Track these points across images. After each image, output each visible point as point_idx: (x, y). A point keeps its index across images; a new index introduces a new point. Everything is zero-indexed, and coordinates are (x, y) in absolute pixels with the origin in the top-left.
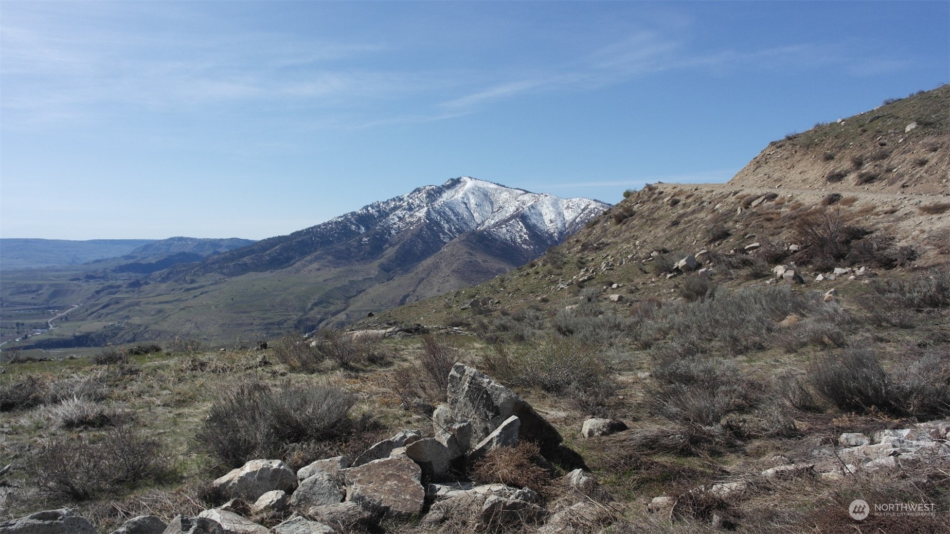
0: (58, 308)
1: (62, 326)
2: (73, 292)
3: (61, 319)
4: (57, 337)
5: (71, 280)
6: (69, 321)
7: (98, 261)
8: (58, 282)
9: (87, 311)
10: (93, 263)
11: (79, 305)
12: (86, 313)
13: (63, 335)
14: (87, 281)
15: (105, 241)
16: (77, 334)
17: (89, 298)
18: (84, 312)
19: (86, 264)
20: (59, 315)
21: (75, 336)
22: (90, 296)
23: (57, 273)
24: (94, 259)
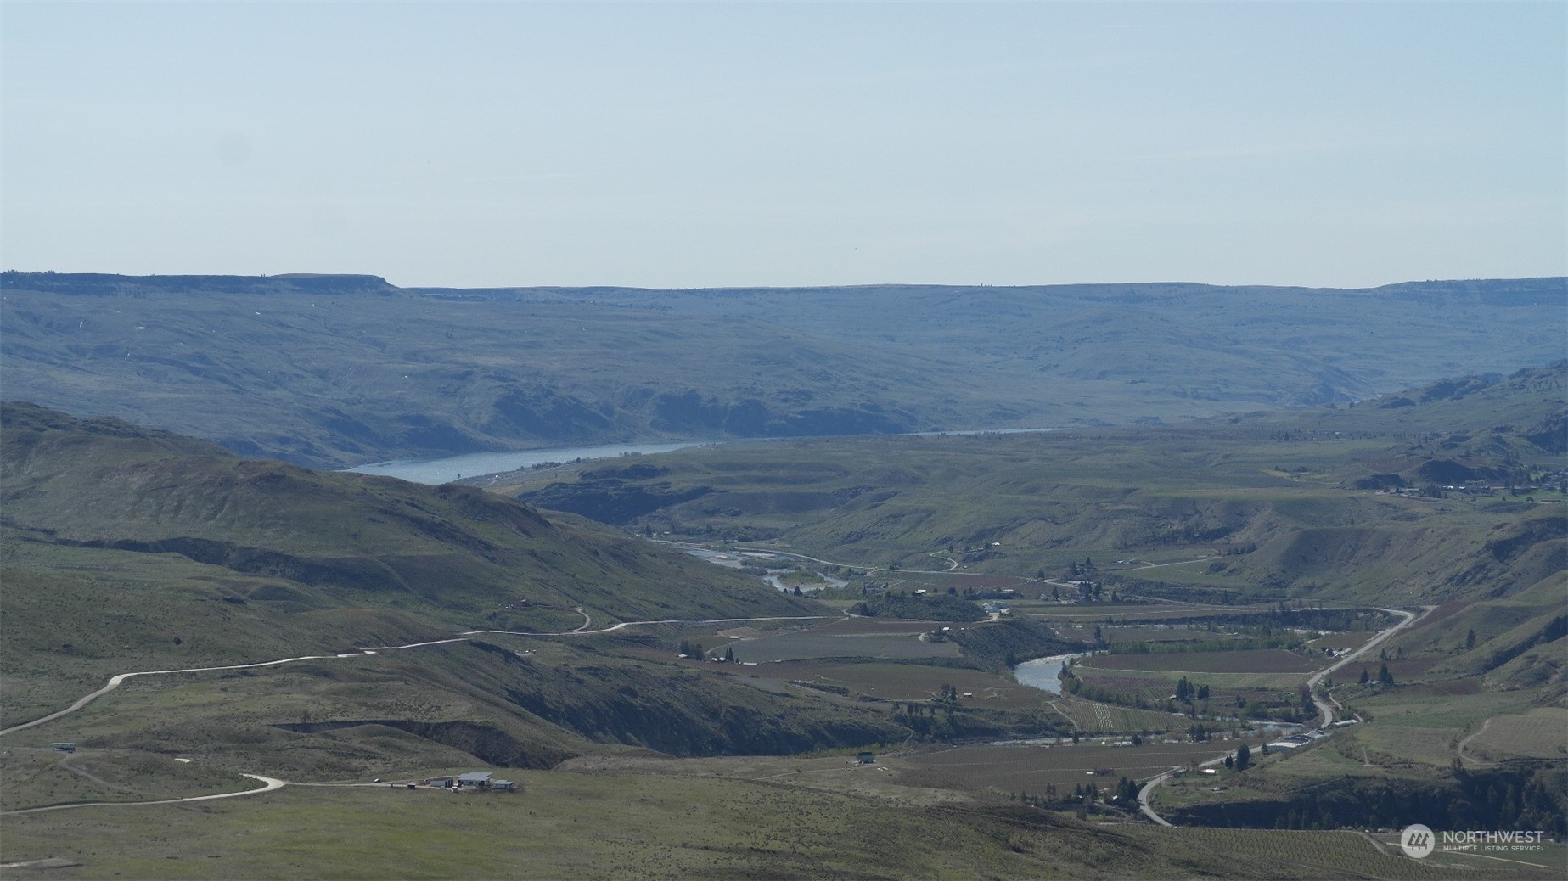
0: (1324, 619)
1: (1373, 711)
2: (1386, 542)
3: (1365, 678)
4: (1379, 770)
5: (1364, 485)
6: (1400, 688)
7: (1443, 390)
8: (1309, 494)
9: (1471, 642)
10: (1424, 400)
11: (1419, 611)
12: (1467, 657)
13: (1408, 764)
14: (1434, 493)
15: (1459, 289)
16: (1472, 764)
17: (1462, 580)
18: (1458, 650)
19: (1398, 402)
20: (1346, 656)
21: (1460, 773)
22: (1465, 566)
23: (1284, 449)
24: (1430, 378)
